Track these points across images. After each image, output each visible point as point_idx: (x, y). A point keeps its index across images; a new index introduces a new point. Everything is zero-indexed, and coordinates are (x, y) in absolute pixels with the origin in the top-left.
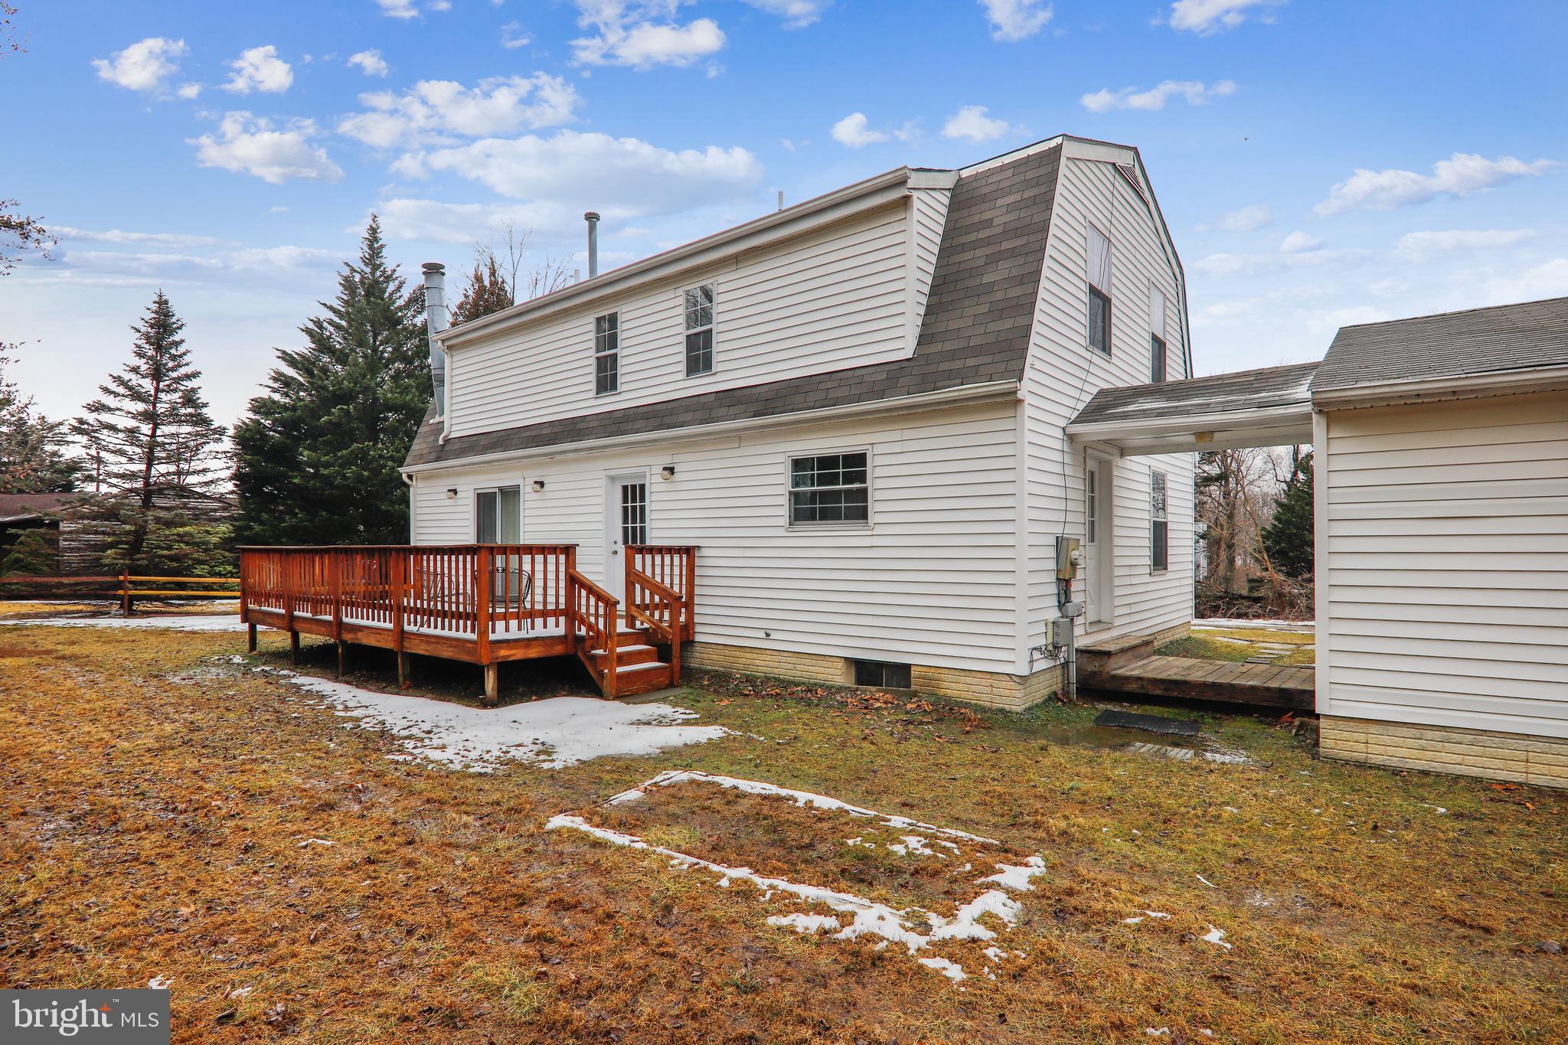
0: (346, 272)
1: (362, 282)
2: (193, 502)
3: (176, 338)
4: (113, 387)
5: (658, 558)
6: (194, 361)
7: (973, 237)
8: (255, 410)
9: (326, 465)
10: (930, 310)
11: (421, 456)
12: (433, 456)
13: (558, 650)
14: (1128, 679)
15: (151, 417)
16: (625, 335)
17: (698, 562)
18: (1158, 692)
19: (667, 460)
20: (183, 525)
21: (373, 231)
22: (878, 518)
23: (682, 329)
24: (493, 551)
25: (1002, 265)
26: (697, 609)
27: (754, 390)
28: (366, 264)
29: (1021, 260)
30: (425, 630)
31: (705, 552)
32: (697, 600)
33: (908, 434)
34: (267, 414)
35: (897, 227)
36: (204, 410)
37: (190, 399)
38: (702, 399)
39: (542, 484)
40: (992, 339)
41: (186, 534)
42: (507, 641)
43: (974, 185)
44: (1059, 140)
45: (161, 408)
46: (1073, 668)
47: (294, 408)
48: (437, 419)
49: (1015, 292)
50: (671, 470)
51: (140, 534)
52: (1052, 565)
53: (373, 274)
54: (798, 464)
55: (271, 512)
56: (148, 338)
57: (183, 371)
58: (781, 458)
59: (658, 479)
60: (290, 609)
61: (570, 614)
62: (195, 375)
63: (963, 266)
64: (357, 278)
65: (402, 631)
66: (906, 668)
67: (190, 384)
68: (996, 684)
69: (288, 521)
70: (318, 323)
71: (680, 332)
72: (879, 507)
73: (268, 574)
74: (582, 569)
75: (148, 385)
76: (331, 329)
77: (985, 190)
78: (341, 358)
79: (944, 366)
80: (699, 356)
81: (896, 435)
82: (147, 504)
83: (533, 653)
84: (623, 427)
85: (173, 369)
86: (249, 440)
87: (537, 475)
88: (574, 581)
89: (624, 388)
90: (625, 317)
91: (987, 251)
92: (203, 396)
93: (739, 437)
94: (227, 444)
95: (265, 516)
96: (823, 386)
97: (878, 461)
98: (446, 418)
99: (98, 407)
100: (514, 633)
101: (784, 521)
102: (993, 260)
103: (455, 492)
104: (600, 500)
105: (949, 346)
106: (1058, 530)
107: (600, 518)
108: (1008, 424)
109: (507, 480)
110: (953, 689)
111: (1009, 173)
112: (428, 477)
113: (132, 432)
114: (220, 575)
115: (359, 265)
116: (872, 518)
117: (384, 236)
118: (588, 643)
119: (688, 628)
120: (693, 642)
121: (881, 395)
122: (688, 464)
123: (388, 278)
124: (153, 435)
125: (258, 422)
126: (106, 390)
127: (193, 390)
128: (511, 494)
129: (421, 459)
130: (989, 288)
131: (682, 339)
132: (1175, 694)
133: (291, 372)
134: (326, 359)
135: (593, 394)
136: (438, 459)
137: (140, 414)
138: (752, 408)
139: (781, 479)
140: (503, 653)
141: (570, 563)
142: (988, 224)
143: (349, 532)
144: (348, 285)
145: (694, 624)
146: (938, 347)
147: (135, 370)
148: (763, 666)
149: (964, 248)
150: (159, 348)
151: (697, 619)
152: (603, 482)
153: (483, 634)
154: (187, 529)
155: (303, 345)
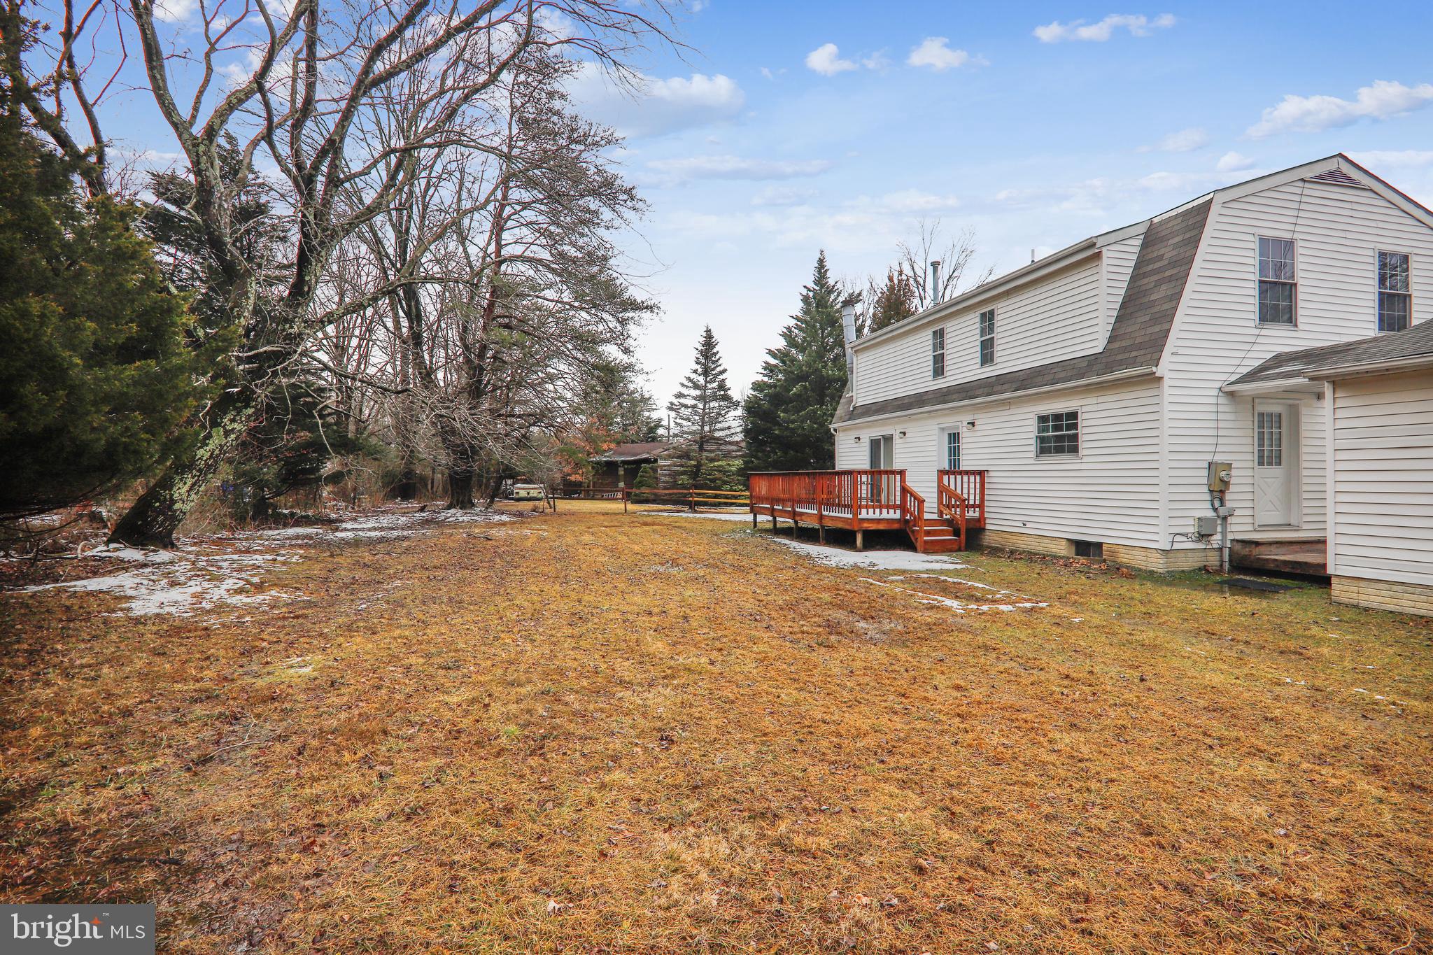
0: (804, 292)
1: (814, 297)
2: (724, 448)
3: (715, 350)
4: (686, 383)
5: (965, 478)
6: (724, 363)
7: (1150, 268)
8: (754, 389)
9: (793, 422)
10: (1119, 319)
11: (841, 417)
12: (847, 417)
13: (896, 526)
14: (1267, 560)
15: (702, 398)
16: (949, 341)
17: (987, 480)
18: (1287, 570)
19: (970, 418)
20: (719, 460)
21: (821, 261)
22: (1085, 452)
23: (978, 337)
24: (880, 472)
25: (1163, 287)
26: (986, 509)
27: (1017, 374)
28: (816, 284)
29: (1173, 284)
30: (831, 514)
31: (991, 474)
32: (986, 503)
33: (1101, 399)
34: (761, 391)
35: (1094, 271)
36: (729, 392)
37: (722, 386)
38: (990, 380)
39: (904, 433)
40: (1147, 338)
41: (720, 466)
42: (868, 520)
43: (1160, 229)
44: (1211, 195)
45: (708, 392)
46: (1226, 553)
47: (775, 386)
48: (850, 394)
49: (1166, 307)
50: (973, 424)
51: (698, 466)
52: (1205, 481)
53: (821, 290)
54: (1043, 419)
55: (764, 451)
56: (701, 352)
57: (719, 369)
58: (1032, 415)
59: (965, 429)
60: (772, 506)
61: (903, 507)
62: (724, 371)
63: (1144, 288)
64: (811, 294)
65: (822, 515)
66: (1100, 545)
67: (721, 377)
68: (1149, 555)
69: (773, 457)
70: (789, 329)
71: (977, 339)
72: (1086, 445)
73: (762, 487)
74: (910, 484)
75: (701, 380)
76: (796, 331)
77: (1163, 233)
78: (802, 350)
79: (1119, 357)
80: (987, 355)
81: (1094, 400)
82: (701, 449)
83: (881, 527)
84: (946, 398)
85: (713, 369)
86: (752, 408)
87: (900, 428)
88: (905, 490)
89: (948, 374)
90: (948, 330)
91: (1157, 277)
92: (728, 384)
93: (1008, 403)
94: (739, 412)
95: (760, 454)
96: (1053, 371)
97: (1086, 416)
98: (854, 394)
99: (680, 395)
100: (871, 515)
101: (1033, 454)
102: (1158, 284)
103: (859, 438)
104: (934, 443)
105: (1124, 344)
106: (1209, 457)
107: (935, 453)
108: (1155, 392)
109: (886, 431)
110: (1126, 558)
111: (1180, 220)
112: (846, 429)
113: (694, 407)
114: (735, 491)
115: (811, 285)
116: (1081, 452)
117: (828, 264)
118: (911, 524)
119: (981, 520)
120: (984, 529)
121: (1082, 376)
122: (982, 419)
123: (830, 292)
124: (704, 409)
125: (755, 397)
126: (683, 385)
127: (724, 380)
128: (888, 439)
129: (841, 420)
130: (1153, 304)
131: (978, 343)
132: (1298, 571)
133: (773, 361)
134: (793, 351)
135: (931, 378)
136: (850, 419)
137: (698, 396)
138: (1015, 385)
139: (1031, 428)
140: (866, 525)
141: (903, 480)
142: (1161, 257)
143: (806, 464)
144: (806, 300)
145: (985, 519)
146: (1117, 345)
147: (695, 372)
148: (1023, 544)
149: (1145, 275)
150: (706, 358)
151: (986, 515)
152: (936, 432)
153: (855, 515)
154: (719, 463)
155: (781, 344)
